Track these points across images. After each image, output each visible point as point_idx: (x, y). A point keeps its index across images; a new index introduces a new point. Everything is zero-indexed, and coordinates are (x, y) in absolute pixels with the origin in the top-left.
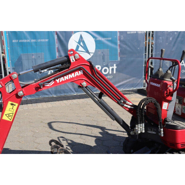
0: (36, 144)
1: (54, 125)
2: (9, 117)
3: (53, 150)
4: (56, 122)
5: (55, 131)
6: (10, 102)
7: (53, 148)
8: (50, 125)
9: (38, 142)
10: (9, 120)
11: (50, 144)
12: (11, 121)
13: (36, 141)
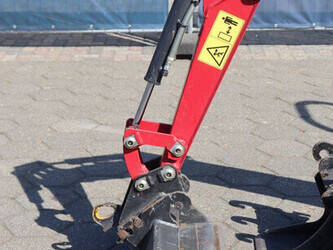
0: (262, 157)
1: (315, 111)
2: (216, 57)
3: (326, 172)
4: (322, 103)
5: (318, 129)
6: (222, 14)
7: (325, 167)
8: (302, 108)
9: (269, 152)
10: (216, 65)
11: (316, 155)
12: (221, 68)
13: (261, 148)
